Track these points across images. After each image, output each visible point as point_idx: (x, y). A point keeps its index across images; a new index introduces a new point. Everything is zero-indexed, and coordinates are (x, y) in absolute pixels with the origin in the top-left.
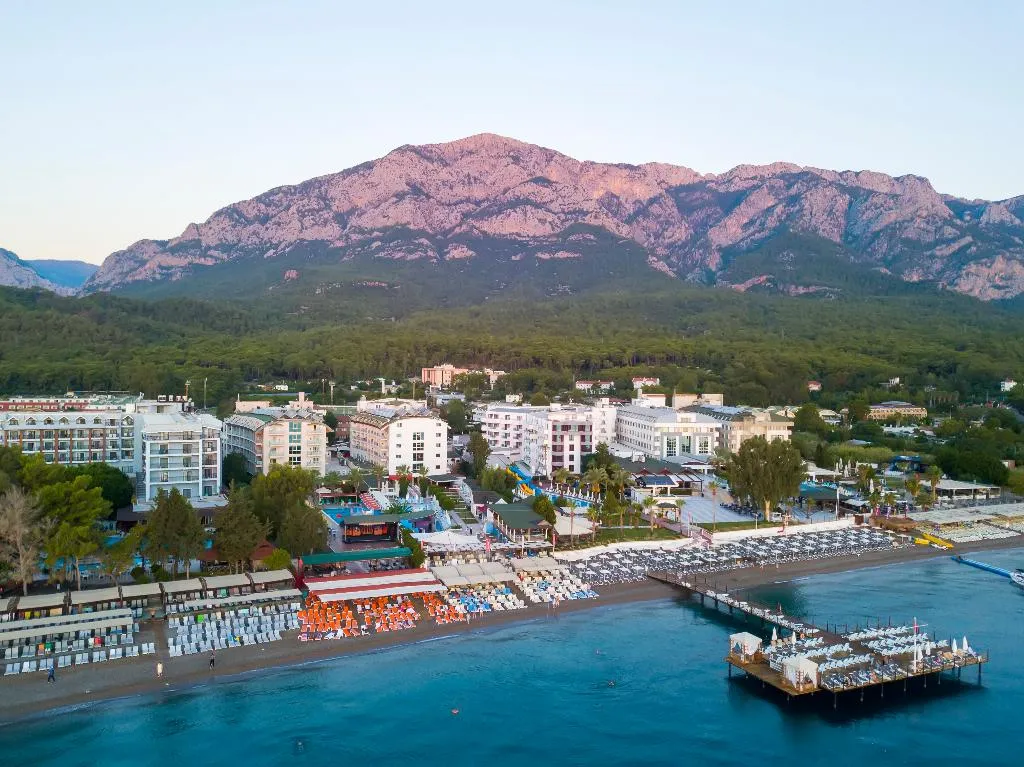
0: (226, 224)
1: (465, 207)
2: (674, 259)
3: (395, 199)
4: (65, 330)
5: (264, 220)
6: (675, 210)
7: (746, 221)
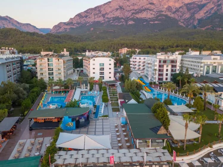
0: (78, 18)
1: (132, 11)
2: (185, 23)
3: (116, 10)
4: (38, 41)
5: (86, 17)
6: (186, 10)
7: (205, 11)
